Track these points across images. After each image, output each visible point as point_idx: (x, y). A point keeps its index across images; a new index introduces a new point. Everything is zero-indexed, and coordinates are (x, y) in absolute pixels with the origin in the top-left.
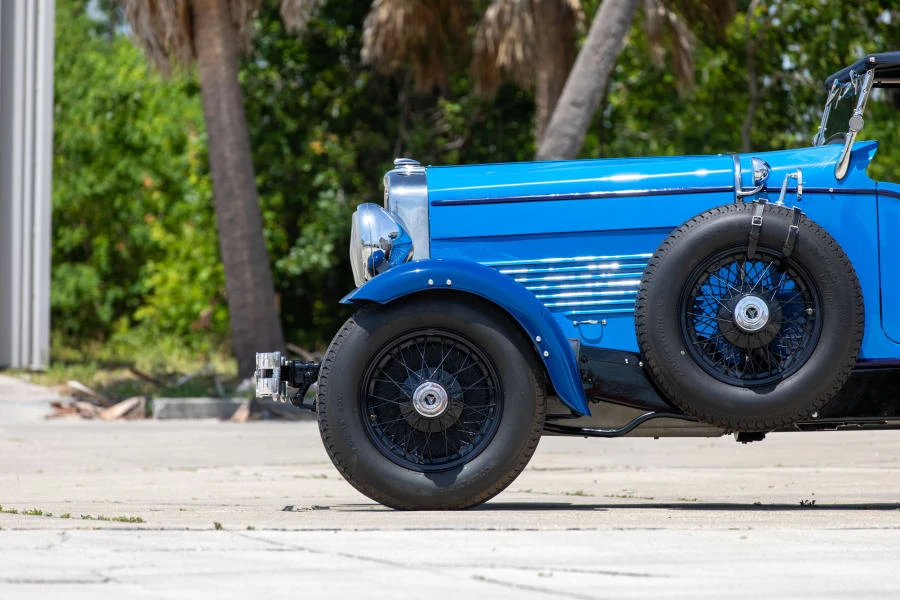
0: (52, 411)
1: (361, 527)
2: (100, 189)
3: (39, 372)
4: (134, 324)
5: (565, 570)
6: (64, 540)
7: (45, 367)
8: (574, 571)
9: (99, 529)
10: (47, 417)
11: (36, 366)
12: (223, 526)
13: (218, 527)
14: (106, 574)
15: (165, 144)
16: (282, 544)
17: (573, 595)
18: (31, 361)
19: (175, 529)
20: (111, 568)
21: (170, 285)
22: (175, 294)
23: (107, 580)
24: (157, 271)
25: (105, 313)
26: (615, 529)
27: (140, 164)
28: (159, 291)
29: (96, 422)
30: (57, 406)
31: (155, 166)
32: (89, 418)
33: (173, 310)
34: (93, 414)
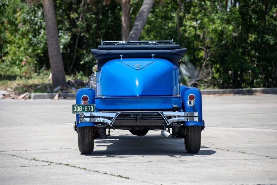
0: (2, 96)
4: (3, 61)
21: (13, 51)
22: (14, 53)
27: (3, 16)
28: (9, 53)
29: (16, 100)
30: (4, 95)
31: (8, 17)
32: (14, 99)
33: (14, 58)
34: (15, 98)
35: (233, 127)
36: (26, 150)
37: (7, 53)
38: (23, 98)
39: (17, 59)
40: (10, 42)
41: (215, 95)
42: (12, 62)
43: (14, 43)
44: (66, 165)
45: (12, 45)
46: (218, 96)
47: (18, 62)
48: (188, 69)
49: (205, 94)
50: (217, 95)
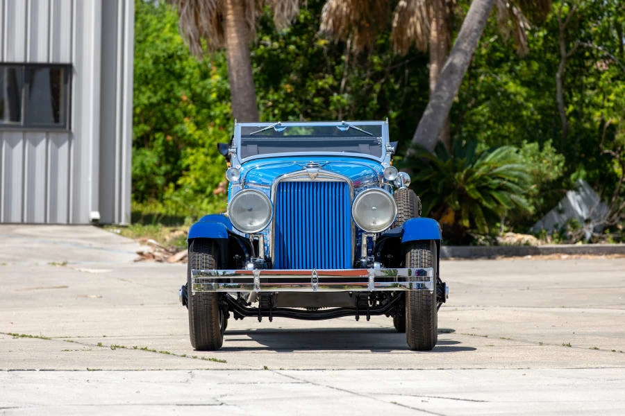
0: (138, 257)
1: (336, 368)
2: (154, 100)
3: (125, 227)
4: (178, 187)
5: (435, 397)
6: (192, 377)
7: (128, 224)
8: (439, 397)
9: (208, 369)
10: (135, 261)
11: (123, 223)
12: (268, 367)
13: (266, 368)
14: (221, 400)
15: (197, 73)
16: (299, 379)
17: (436, 414)
18: (120, 220)
19: (244, 370)
20: (222, 396)
21: (200, 164)
22: (203, 169)
23: (222, 404)
24: (192, 154)
25: (160, 181)
26: (461, 369)
27: (180, 85)
28: (192, 167)
29: (165, 264)
30: (141, 254)
31: (189, 86)
32: (160, 261)
33: (202, 180)
34: (163, 259)
35: (563, 307)
36: (104, 336)
37: (187, 169)
38: (181, 260)
39: (208, 182)
40: (193, 144)
41: (609, 256)
42: (198, 188)
43: (203, 146)
44: (142, 349)
45: (198, 151)
46: (617, 258)
47: (209, 190)
48: (587, 202)
49: (589, 253)
50: (616, 255)
